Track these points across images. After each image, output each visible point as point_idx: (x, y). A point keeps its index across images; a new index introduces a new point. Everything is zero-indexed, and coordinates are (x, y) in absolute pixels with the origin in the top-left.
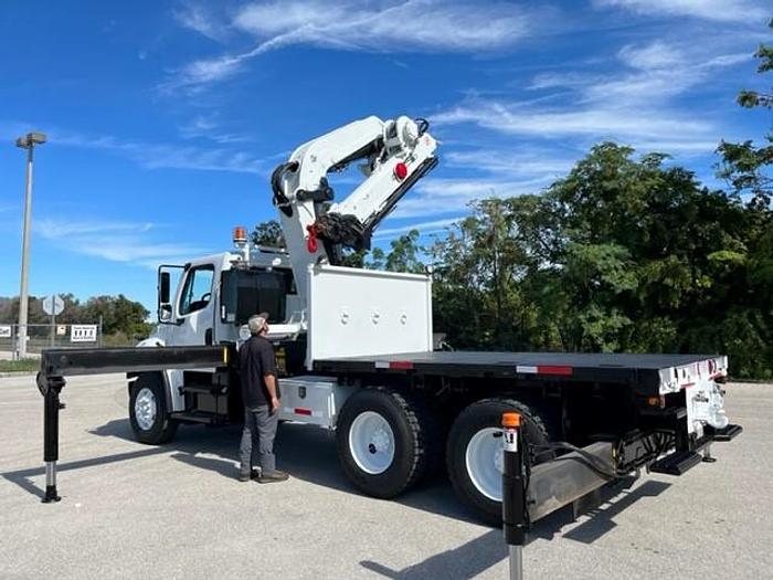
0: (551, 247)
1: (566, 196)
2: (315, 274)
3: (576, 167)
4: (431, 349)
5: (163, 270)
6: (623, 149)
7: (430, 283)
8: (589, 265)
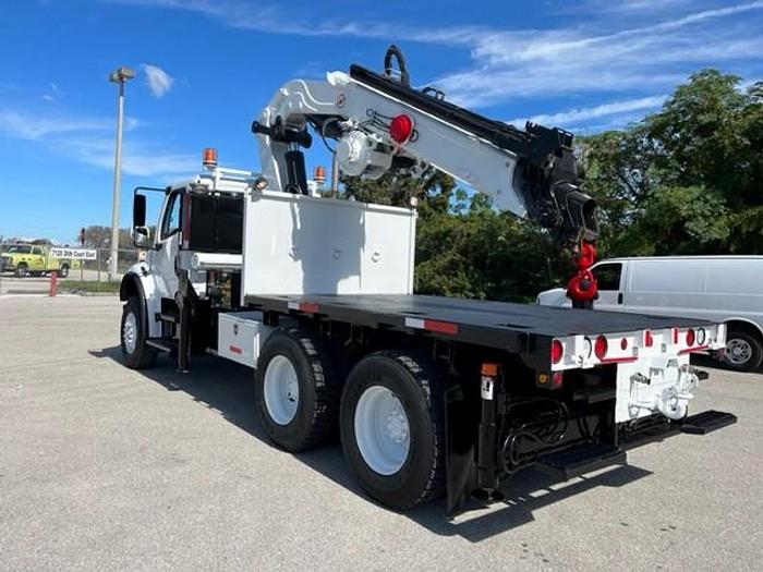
0: (638, 190)
1: (656, 131)
2: (253, 200)
3: (672, 99)
4: (411, 291)
5: (139, 192)
6: (729, 79)
7: (414, 218)
8: (671, 210)
